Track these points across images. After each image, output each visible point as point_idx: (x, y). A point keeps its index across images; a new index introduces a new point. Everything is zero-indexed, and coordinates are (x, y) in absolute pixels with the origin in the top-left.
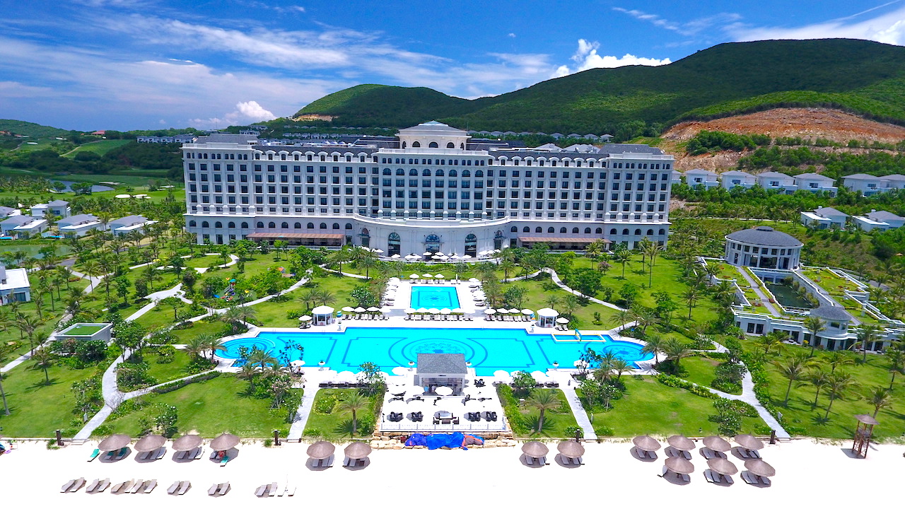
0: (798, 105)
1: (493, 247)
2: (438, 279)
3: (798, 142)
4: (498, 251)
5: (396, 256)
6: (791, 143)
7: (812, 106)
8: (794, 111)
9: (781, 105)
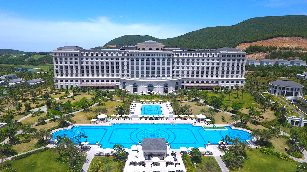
0: (286, 36)
1: (174, 89)
2: (153, 102)
3: (288, 48)
4: (177, 90)
5: (136, 93)
6: (285, 49)
7: (291, 36)
8: (285, 38)
9: (279, 36)
